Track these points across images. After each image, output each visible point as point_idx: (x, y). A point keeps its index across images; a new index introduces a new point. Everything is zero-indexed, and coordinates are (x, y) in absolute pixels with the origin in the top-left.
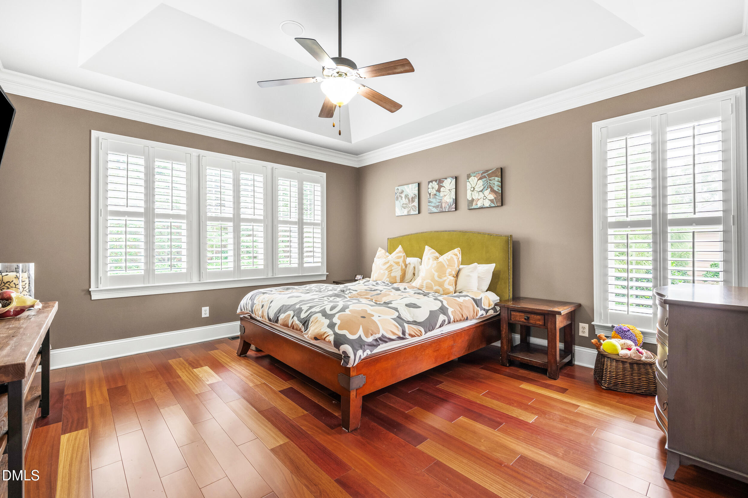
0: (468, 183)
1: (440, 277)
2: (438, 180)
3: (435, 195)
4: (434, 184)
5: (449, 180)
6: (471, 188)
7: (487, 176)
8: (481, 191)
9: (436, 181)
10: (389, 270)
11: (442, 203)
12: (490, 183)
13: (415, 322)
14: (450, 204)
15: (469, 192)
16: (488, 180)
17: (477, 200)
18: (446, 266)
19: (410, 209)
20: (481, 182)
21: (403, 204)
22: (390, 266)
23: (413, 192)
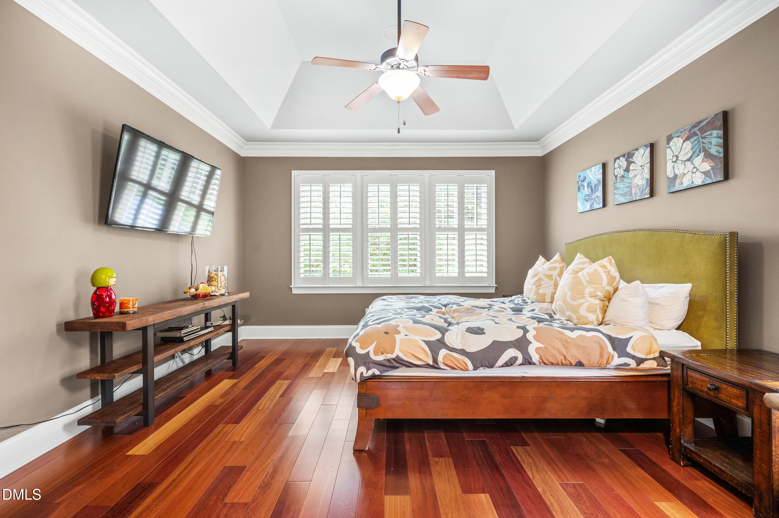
0: (668, 150)
1: (573, 298)
2: (626, 154)
3: (623, 177)
4: (622, 161)
5: (641, 151)
6: (673, 156)
7: (698, 132)
8: (689, 160)
9: (623, 156)
10: (536, 286)
11: (631, 188)
12: (703, 143)
13: (463, 350)
14: (643, 187)
15: (669, 165)
16: (700, 139)
17: (682, 176)
18: (585, 284)
19: (593, 202)
20: (688, 145)
21: (586, 196)
22: (539, 279)
23: (597, 177)
